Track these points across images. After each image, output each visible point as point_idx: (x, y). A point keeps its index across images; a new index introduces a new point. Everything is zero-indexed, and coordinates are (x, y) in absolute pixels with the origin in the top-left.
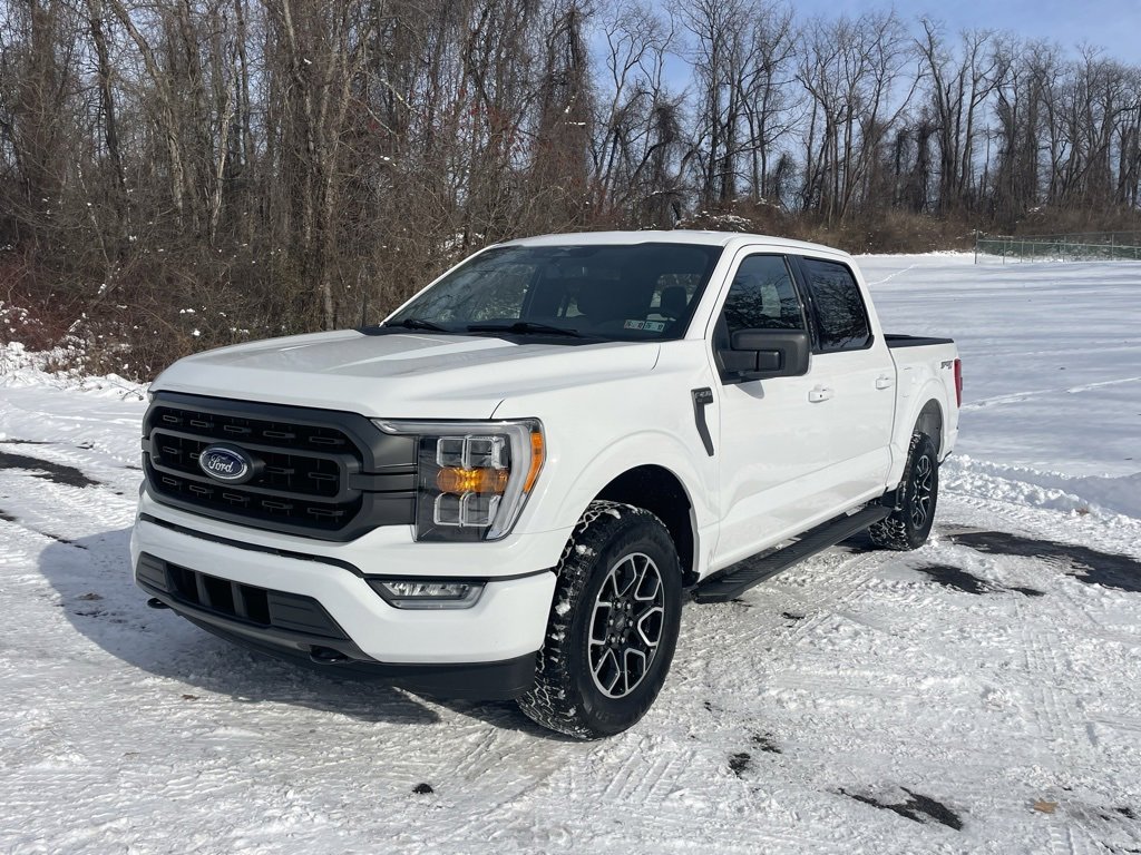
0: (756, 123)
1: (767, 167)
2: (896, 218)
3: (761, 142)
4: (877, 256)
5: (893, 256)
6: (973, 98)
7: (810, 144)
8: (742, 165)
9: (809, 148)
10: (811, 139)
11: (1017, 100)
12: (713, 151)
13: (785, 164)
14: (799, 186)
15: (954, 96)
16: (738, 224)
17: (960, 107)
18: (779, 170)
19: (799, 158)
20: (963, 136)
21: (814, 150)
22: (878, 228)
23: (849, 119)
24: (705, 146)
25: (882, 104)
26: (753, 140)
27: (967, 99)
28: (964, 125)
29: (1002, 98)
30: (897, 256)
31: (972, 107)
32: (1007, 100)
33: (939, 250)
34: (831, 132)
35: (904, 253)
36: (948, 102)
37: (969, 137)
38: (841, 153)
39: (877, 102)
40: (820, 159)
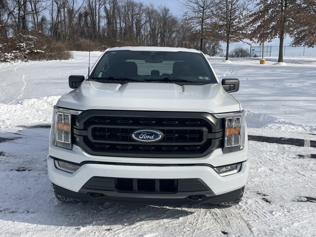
0: (33, 5)
1: (38, 20)
2: (82, 40)
3: (36, 12)
4: (78, 52)
5: (82, 52)
6: (99, 6)
7: (52, 14)
8: (29, 18)
9: (52, 15)
10: (52, 12)
11: (110, 8)
12: (19, 12)
13: (43, 19)
14: (49, 27)
15: (94, 4)
16: (33, 39)
17: (96, 8)
18: (42, 21)
19: (49, 18)
20: (97, 17)
21: (54, 16)
22: (77, 43)
23: (64, 8)
24: (16, 11)
25: (75, 4)
26: (33, 11)
27: (97, 6)
28: (97, 14)
29: (105, 7)
30: (84, 52)
31: (99, 9)
32: (107, 8)
33: (95, 51)
34: (59, 11)
35: (86, 51)
36: (93, 6)
37: (99, 18)
38: (63, 18)
39: (73, 3)
40: (56, 19)
